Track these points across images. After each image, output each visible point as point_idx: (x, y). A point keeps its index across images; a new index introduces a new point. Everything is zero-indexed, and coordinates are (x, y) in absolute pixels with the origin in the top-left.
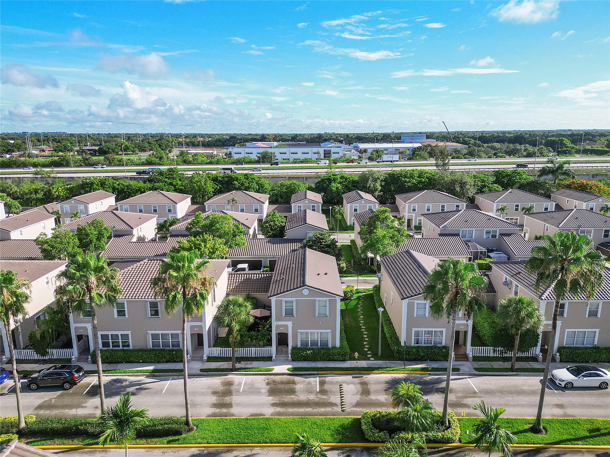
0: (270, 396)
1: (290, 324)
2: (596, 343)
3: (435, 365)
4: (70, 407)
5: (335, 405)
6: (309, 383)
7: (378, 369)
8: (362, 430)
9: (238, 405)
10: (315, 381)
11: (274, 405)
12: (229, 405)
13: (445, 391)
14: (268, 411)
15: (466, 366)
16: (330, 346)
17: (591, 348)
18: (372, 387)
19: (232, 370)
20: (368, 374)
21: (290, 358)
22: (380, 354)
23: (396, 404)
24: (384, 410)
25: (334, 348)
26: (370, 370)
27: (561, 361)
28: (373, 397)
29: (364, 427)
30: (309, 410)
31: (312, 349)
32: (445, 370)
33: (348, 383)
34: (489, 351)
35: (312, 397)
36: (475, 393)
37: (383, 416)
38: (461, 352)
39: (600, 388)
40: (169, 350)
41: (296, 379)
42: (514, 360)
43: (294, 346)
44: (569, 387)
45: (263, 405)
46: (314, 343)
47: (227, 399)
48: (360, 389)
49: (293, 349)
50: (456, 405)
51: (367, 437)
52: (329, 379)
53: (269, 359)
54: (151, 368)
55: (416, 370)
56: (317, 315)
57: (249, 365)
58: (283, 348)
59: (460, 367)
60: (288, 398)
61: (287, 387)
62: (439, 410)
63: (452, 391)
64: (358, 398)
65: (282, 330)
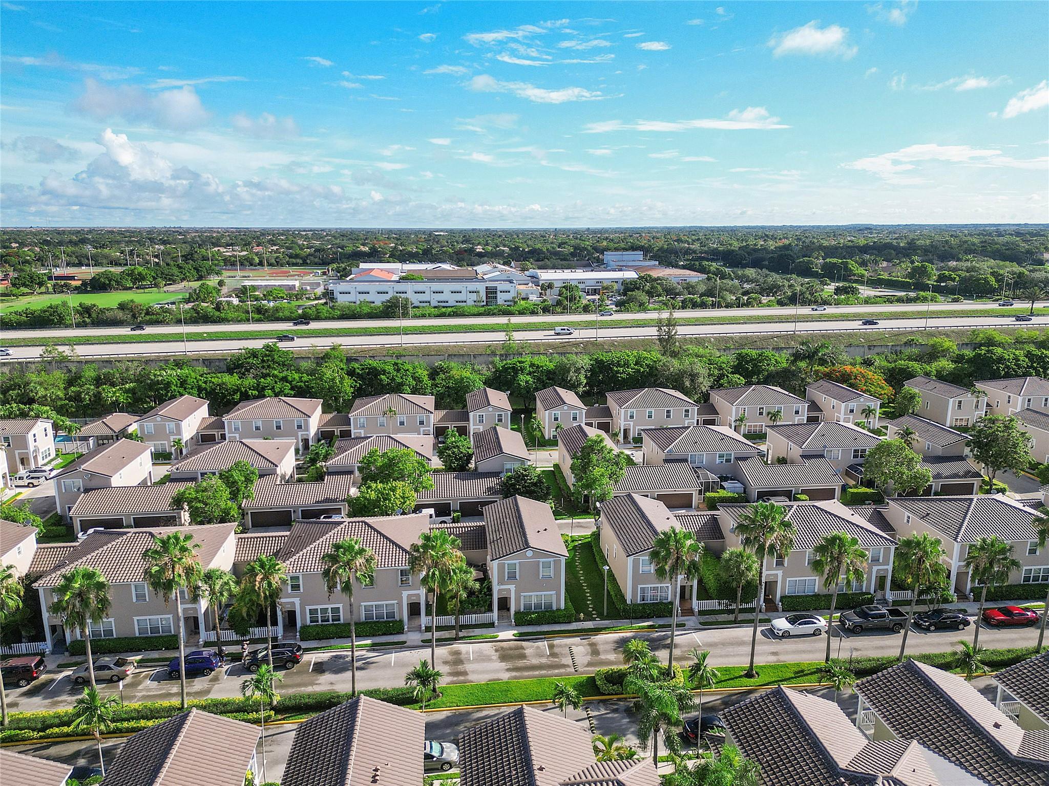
0: (501, 662)
1: (512, 588)
2: (816, 591)
3: (661, 622)
4: (305, 685)
5: (568, 666)
6: (538, 647)
7: (605, 629)
8: (596, 686)
9: (473, 672)
10: (543, 645)
11: (508, 670)
12: (465, 673)
13: (670, 647)
14: (505, 676)
15: (691, 621)
16: (554, 608)
17: (812, 596)
18: (601, 648)
19: (455, 639)
20: (597, 635)
21: (513, 623)
22: (605, 614)
23: (627, 660)
24: (615, 668)
25: (558, 610)
26: (597, 630)
27: (783, 611)
28: (603, 657)
29: (598, 683)
30: (543, 672)
31: (536, 613)
32: (670, 626)
33: (577, 646)
34: (713, 604)
35: (544, 660)
36: (700, 646)
37: (615, 672)
38: (687, 606)
39: (814, 635)
40: (384, 622)
41: (524, 644)
42: (736, 611)
43: (517, 611)
44: (786, 635)
45: (497, 671)
46: (538, 606)
47: (460, 668)
48: (590, 650)
49: (516, 613)
50: (679, 659)
51: (601, 691)
52: (557, 642)
53: (492, 625)
54: (369, 642)
55: (643, 628)
56: (541, 576)
57: (472, 632)
58: (504, 613)
59: (686, 623)
60: (521, 663)
61: (517, 652)
62: (665, 664)
63: (676, 646)
64: (588, 658)
65: (504, 595)
